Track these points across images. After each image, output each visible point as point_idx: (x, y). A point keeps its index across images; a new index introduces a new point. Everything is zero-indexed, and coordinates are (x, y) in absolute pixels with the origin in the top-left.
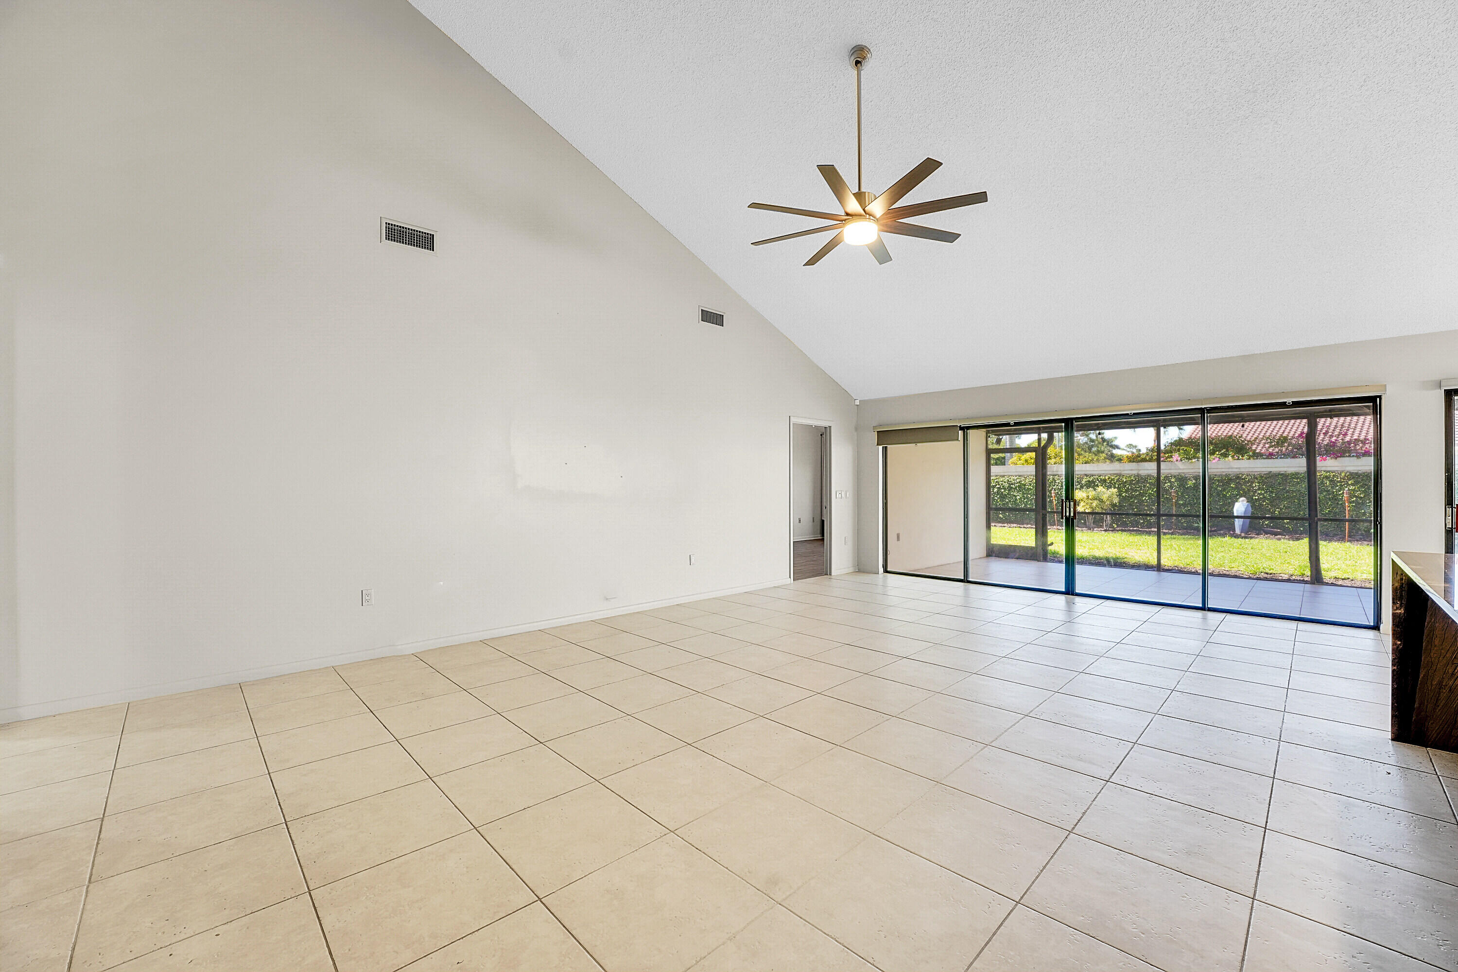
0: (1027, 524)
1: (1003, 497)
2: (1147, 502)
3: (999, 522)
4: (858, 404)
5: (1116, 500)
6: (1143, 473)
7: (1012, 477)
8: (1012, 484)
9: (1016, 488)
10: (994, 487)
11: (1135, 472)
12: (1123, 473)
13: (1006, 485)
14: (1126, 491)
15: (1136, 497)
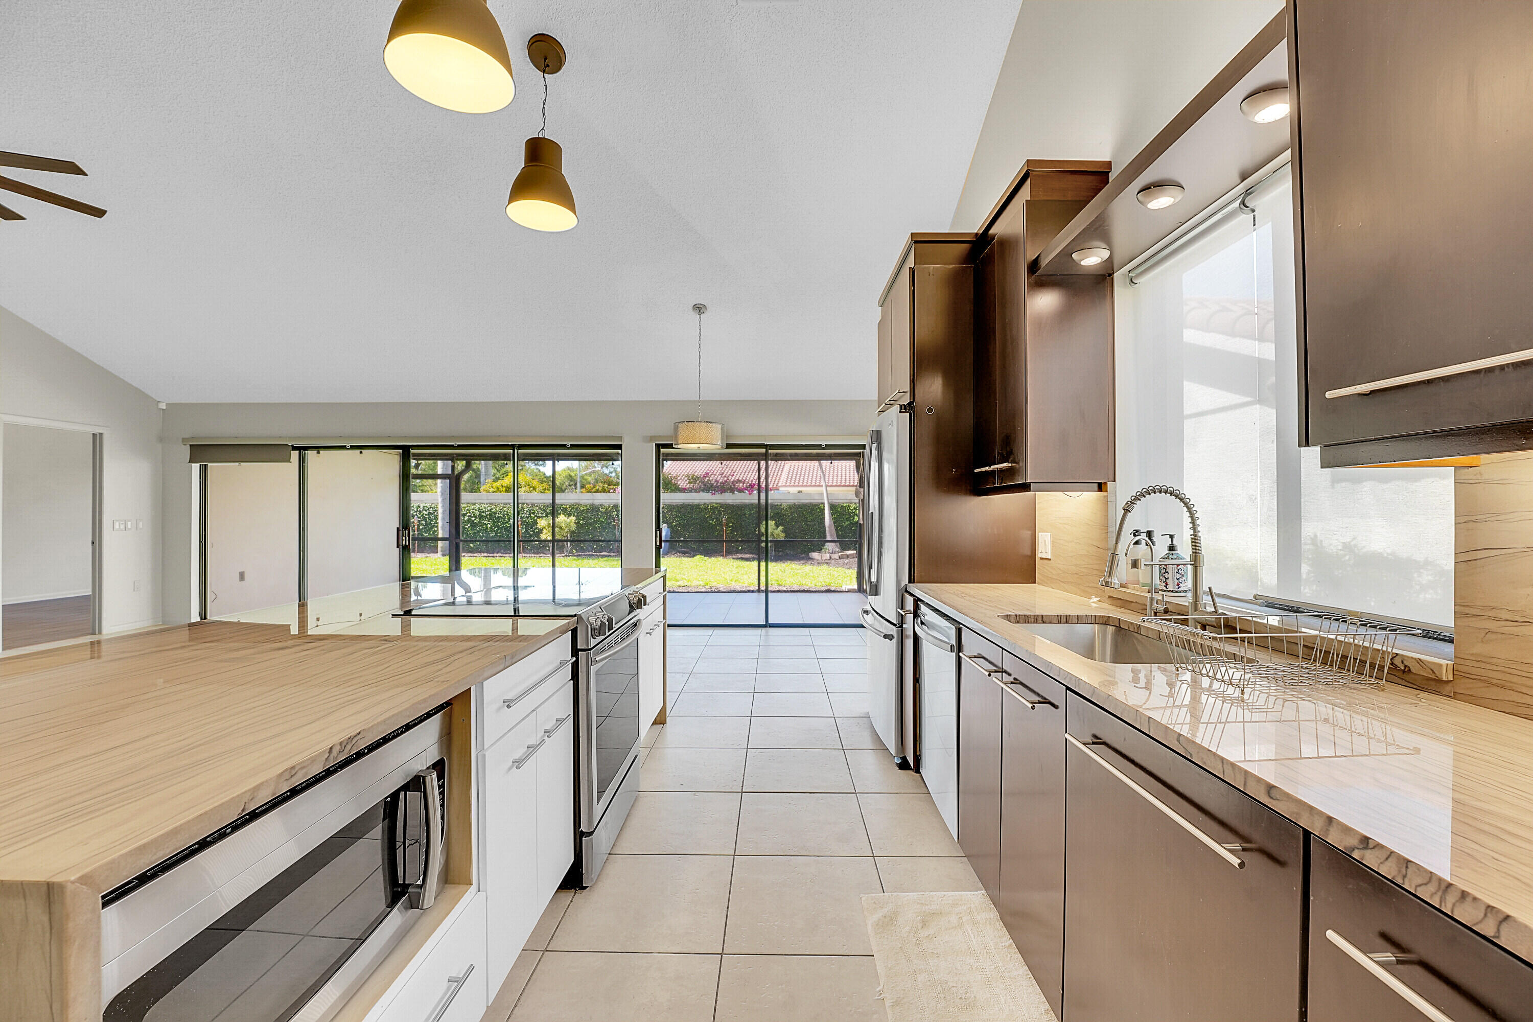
0: (498, 553)
1: (474, 525)
2: (599, 529)
3: (471, 552)
4: (165, 408)
5: (573, 527)
6: (597, 502)
7: (483, 505)
8: (483, 512)
9: (487, 516)
10: (464, 515)
11: (590, 502)
12: (581, 502)
13: (477, 513)
14: (583, 519)
15: (591, 524)
